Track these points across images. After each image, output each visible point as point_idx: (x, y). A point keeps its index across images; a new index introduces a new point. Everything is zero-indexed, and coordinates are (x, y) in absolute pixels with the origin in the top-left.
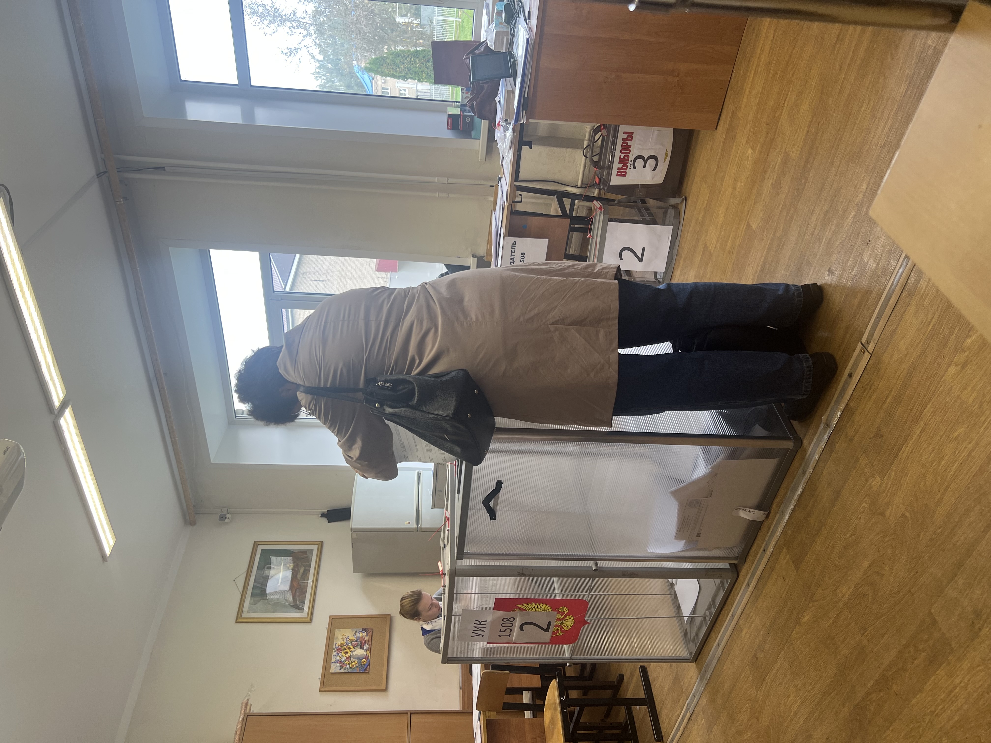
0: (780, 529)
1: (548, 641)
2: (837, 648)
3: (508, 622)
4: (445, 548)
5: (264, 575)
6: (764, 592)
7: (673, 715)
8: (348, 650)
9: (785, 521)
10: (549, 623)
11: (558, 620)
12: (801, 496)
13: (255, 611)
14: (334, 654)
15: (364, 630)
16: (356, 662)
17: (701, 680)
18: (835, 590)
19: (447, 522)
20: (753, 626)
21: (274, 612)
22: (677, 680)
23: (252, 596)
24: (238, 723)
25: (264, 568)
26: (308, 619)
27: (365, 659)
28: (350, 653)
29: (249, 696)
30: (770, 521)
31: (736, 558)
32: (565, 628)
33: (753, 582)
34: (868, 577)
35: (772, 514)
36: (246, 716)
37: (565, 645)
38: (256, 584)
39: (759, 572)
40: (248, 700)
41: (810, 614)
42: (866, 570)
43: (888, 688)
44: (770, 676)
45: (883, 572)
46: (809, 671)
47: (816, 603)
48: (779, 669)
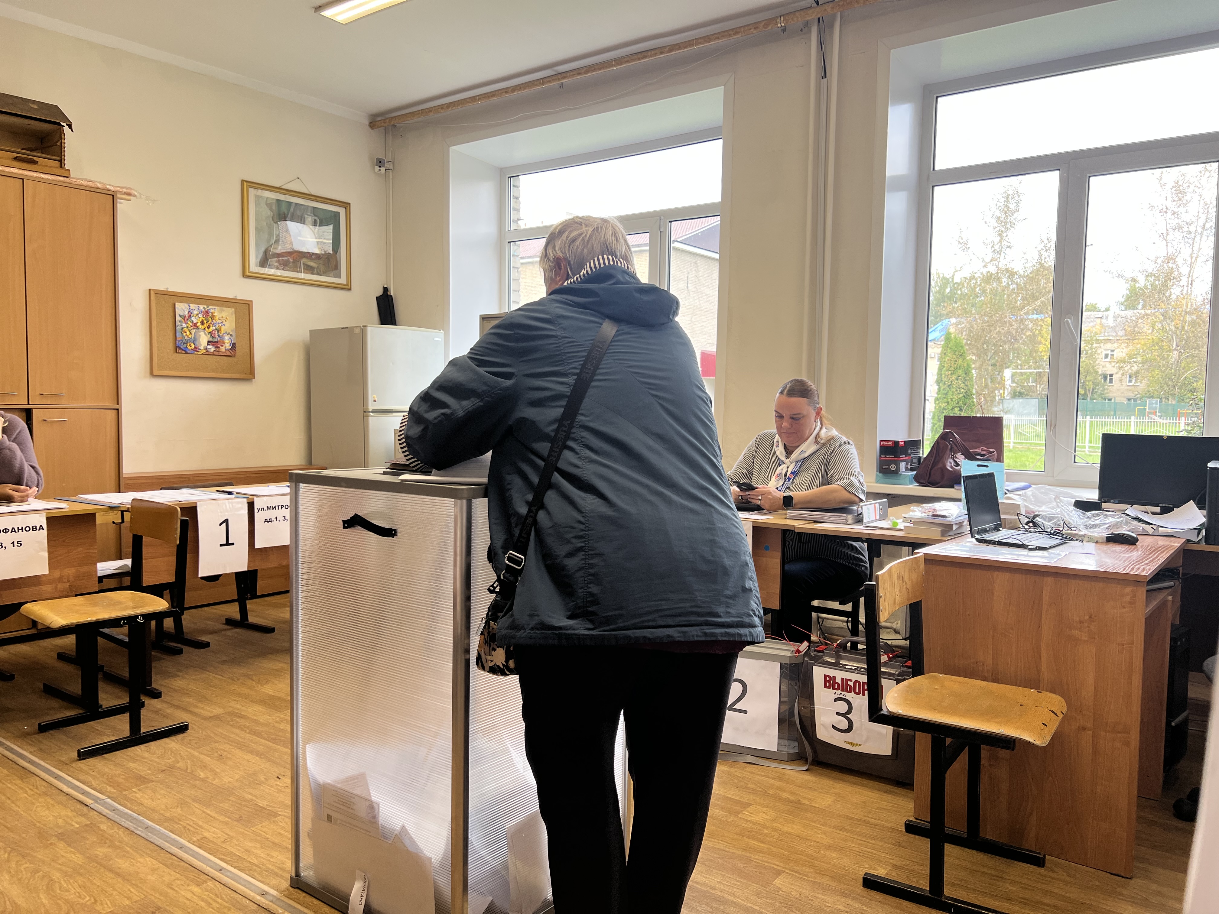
5: (306, 217)
8: (206, 325)
13: (257, 204)
14: (201, 307)
15: (234, 346)
16: (190, 336)
21: (256, 228)
23: (278, 201)
24: (104, 184)
25: (315, 216)
26: (248, 274)
27: (195, 348)
28: (202, 327)
29: (141, 198)
36: (112, 193)
38: (293, 205)
40: (135, 196)
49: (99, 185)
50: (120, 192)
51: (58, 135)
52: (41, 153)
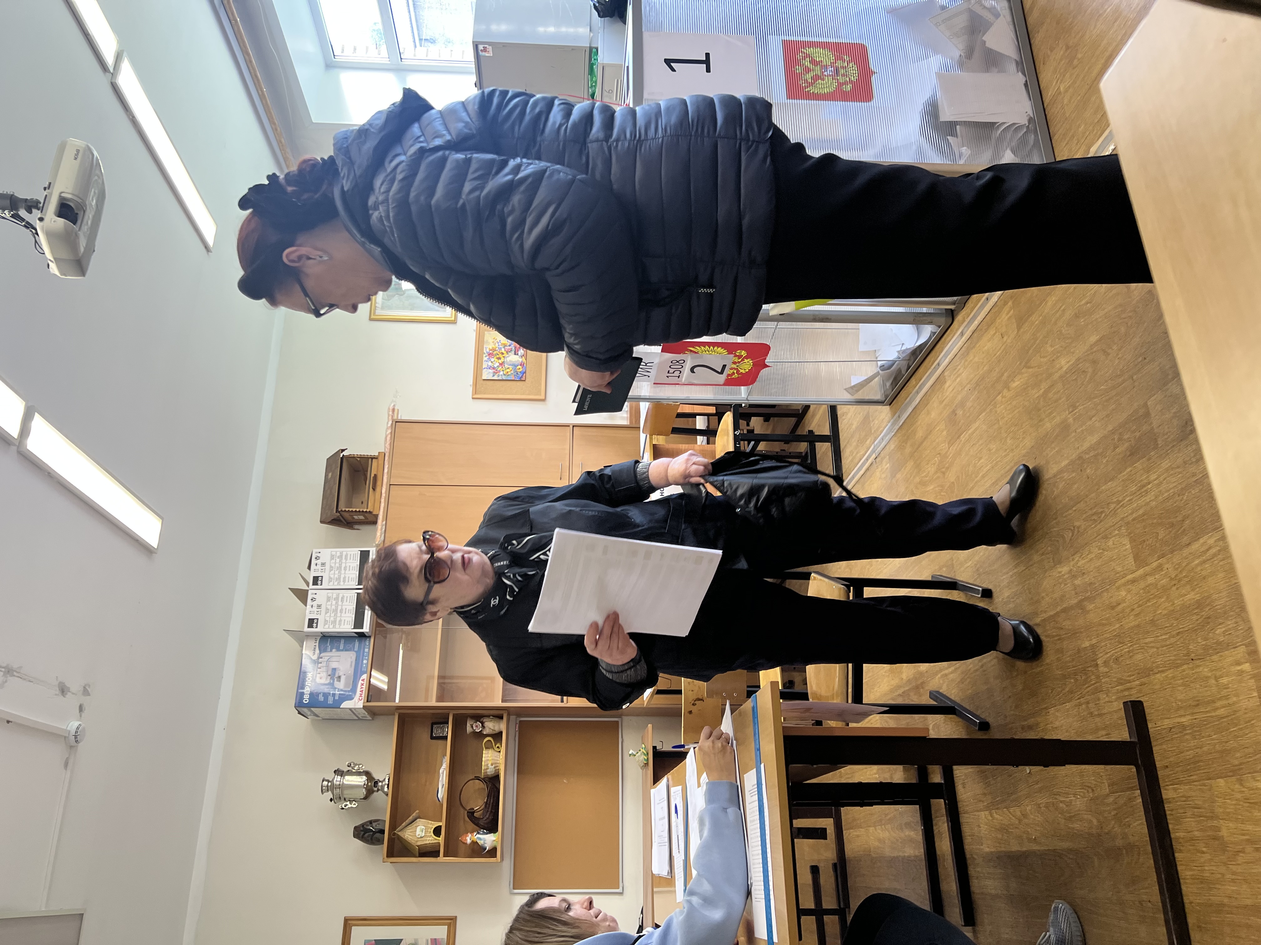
1: (722, 383)
3: (677, 363)
6: (977, 346)
7: (857, 453)
8: (501, 356)
10: (724, 366)
11: (734, 363)
13: (390, 308)
14: (485, 358)
16: (511, 369)
17: (894, 424)
20: (958, 379)
21: (412, 310)
22: (867, 421)
24: (387, 428)
26: (453, 319)
27: (521, 365)
28: (502, 358)
29: (395, 401)
32: (741, 371)
34: (1092, 353)
36: (394, 422)
37: (742, 387)
39: (976, 323)
40: (394, 406)
41: (1022, 380)
42: (1091, 346)
43: (1081, 470)
44: (965, 435)
45: (1109, 351)
46: (1006, 437)
47: (1030, 370)
48: (976, 430)
49: (389, 431)
50: (392, 416)
51: (352, 459)
52: (367, 471)
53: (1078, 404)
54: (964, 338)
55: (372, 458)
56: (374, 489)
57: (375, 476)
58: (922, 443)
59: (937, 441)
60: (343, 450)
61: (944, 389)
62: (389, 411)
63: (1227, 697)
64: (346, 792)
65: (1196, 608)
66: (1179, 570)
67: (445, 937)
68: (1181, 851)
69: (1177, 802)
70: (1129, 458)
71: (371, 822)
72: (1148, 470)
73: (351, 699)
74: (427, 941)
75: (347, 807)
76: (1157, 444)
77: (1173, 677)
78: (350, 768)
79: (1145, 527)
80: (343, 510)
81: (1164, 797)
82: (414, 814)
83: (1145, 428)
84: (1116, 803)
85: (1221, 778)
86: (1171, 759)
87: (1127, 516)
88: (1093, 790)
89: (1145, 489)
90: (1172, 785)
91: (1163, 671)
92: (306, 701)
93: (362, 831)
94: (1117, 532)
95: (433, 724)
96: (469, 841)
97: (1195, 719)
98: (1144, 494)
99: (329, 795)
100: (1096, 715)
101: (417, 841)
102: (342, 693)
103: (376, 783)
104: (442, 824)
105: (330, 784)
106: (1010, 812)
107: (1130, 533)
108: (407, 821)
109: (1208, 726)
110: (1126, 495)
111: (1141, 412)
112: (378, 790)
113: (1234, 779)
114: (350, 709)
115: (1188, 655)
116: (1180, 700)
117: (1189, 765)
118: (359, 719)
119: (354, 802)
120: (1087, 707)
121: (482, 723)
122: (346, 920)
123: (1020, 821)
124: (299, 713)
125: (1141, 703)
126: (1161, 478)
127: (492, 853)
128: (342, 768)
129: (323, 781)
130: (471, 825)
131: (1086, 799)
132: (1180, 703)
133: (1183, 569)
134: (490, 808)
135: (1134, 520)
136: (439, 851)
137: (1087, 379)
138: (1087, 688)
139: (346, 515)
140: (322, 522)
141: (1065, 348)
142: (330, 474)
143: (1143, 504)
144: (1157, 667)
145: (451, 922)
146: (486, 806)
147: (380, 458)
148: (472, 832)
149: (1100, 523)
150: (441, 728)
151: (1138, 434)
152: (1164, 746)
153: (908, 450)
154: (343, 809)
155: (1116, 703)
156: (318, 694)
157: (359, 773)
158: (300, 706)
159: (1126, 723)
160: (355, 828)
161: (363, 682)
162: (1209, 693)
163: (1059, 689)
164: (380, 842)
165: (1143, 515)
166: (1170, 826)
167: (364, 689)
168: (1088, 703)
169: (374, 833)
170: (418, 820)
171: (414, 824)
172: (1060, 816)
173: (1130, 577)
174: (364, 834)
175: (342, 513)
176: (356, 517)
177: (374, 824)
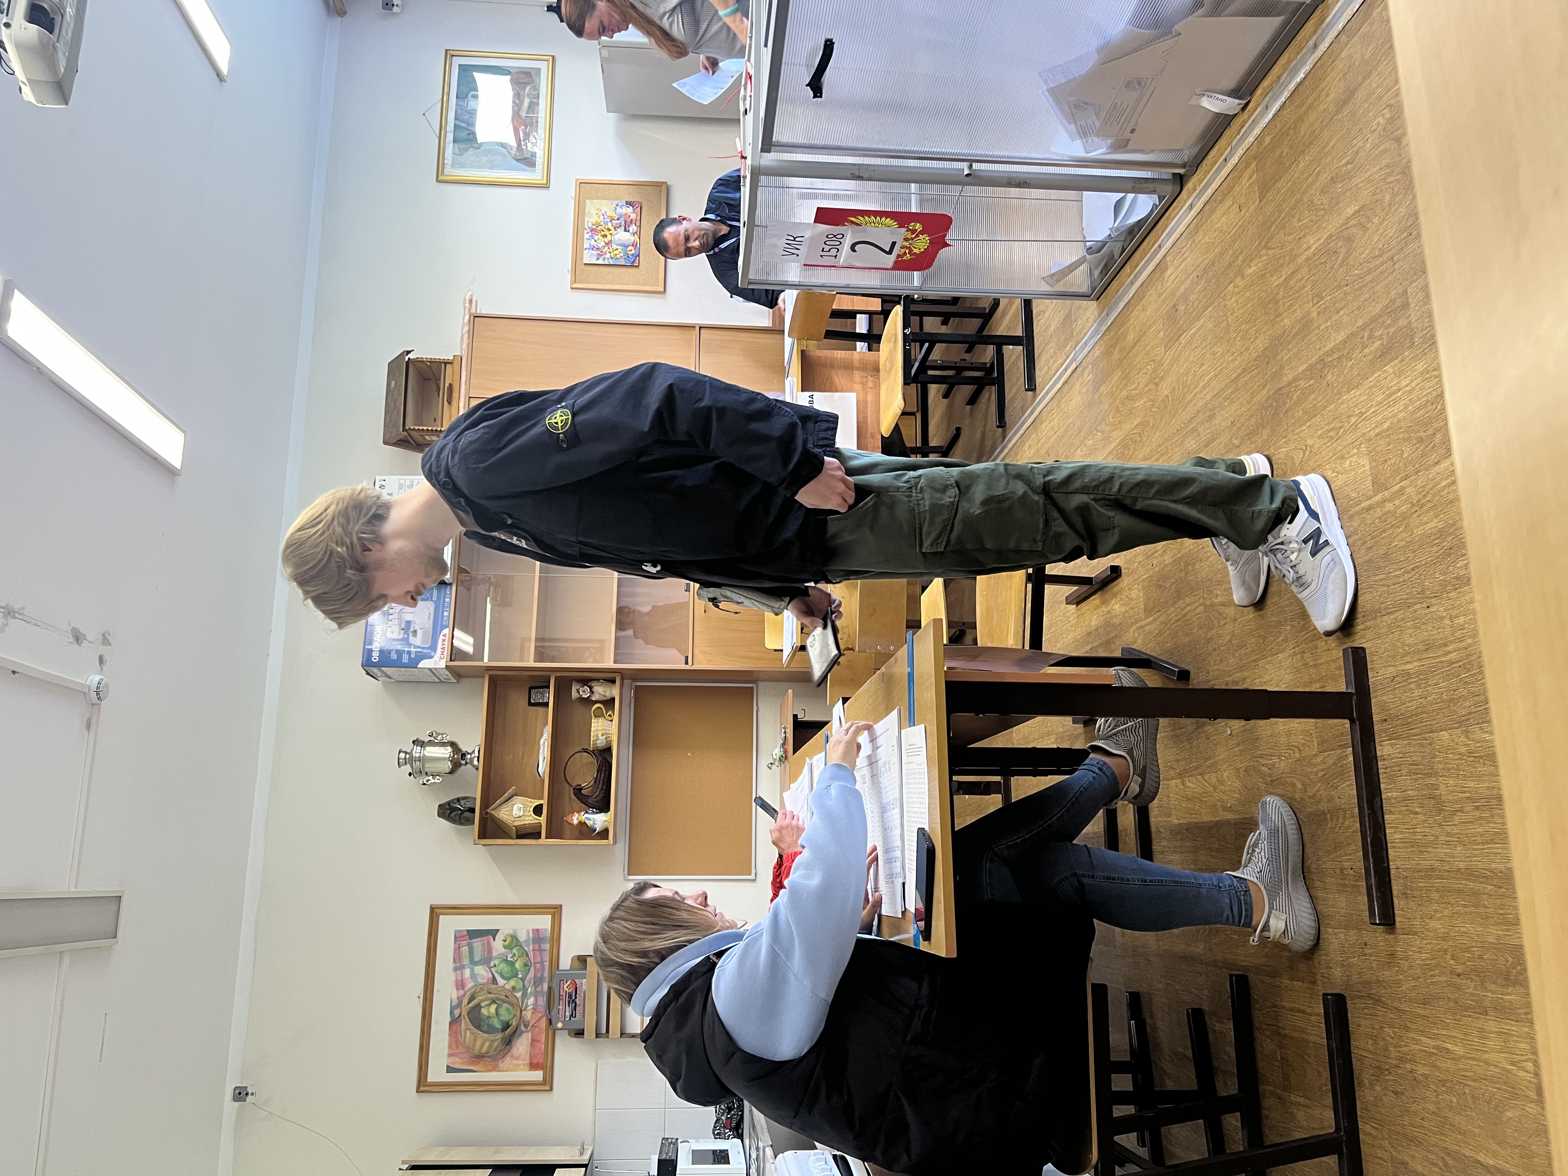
0: (1257, 131)
1: (890, 266)
2: (1277, 316)
3: (834, 239)
4: (746, 114)
5: (469, 108)
6: (1209, 222)
7: (1054, 362)
8: (607, 232)
9: (1267, 120)
10: (894, 244)
11: (906, 240)
12: (1300, 84)
13: (462, 166)
14: (587, 236)
15: (629, 204)
16: (620, 250)
17: (1100, 324)
18: (1300, 239)
19: (749, 81)
20: (1183, 265)
21: (491, 168)
22: (1068, 320)
23: (455, 141)
24: (464, 325)
25: (467, 96)
26: (545, 181)
27: (633, 246)
28: (609, 236)
29: (472, 290)
30: (1246, 116)
31: (1184, 166)
32: (915, 251)
33: (1198, 204)
34: (1348, 228)
35: (1251, 105)
36: (472, 318)
37: (915, 272)
38: (458, 122)
39: (1210, 192)
40: (471, 295)
41: (1260, 265)
42: (1348, 219)
43: (1321, 376)
44: (1186, 336)
45: (1369, 225)
46: (1236, 337)
47: (1271, 252)
48: (1199, 329)
49: (466, 329)
50: (469, 310)
51: (419, 364)
52: (440, 380)
53: (1325, 294)
54: (1193, 212)
55: (446, 363)
56: (449, 403)
57: (451, 385)
58: (1133, 347)
59: (1152, 344)
60: (408, 352)
61: (1164, 278)
62: (465, 303)
63: (1461, 640)
64: (427, 765)
65: (1438, 538)
66: (1424, 493)
67: (549, 927)
68: (1391, 812)
69: (1392, 759)
70: (1379, 360)
71: (458, 800)
72: (1399, 374)
73: (432, 657)
74: (528, 931)
75: (430, 782)
76: (1414, 343)
77: (1403, 619)
78: (432, 739)
79: (1389, 444)
80: (412, 428)
81: (1379, 753)
82: (510, 791)
83: (1402, 322)
84: (1324, 763)
85: (1446, 730)
86: (1391, 712)
87: (1369, 431)
88: (1300, 750)
89: (1394, 397)
90: (1388, 740)
91: (1392, 613)
92: (375, 659)
93: (448, 809)
94: (1355, 451)
95: (530, 689)
96: (575, 822)
97: (1423, 665)
98: (1391, 403)
99: (408, 768)
100: (1311, 666)
101: (514, 821)
102: (419, 650)
103: (463, 755)
104: (544, 802)
105: (408, 756)
106: (1205, 780)
107: (1370, 452)
108: (501, 799)
109: (1435, 673)
110: (1372, 405)
111: (1399, 302)
112: (466, 763)
113: (1459, 731)
114: (430, 669)
115: (1422, 592)
116: (1408, 645)
117: (1410, 717)
118: (441, 682)
119: (438, 777)
120: (1302, 657)
121: (591, 688)
122: (433, 909)
123: (1215, 788)
124: (368, 673)
125: (1363, 649)
126: (1414, 385)
127: (604, 834)
128: (421, 738)
129: (400, 753)
130: (577, 804)
131: (1291, 760)
132: (1407, 648)
133: (1428, 492)
134: (601, 784)
135: (1377, 435)
136: (540, 833)
137: (1339, 262)
138: (1303, 636)
139: (415, 435)
140: (385, 443)
141: (1316, 222)
142: (393, 383)
143: (1390, 415)
144: (1386, 608)
145: (556, 911)
146: (595, 782)
147: (455, 363)
148: (579, 812)
149: (1337, 440)
150: (541, 693)
151: (1392, 330)
152: (1385, 698)
153: (1116, 355)
154: (424, 784)
155: (1336, 651)
156: (389, 652)
157: (443, 744)
158: (368, 664)
159: (1343, 673)
160: (440, 806)
161: (444, 638)
162: (1442, 635)
163: (1272, 639)
164: (471, 821)
165: (1388, 429)
166: (1382, 786)
167: (446, 646)
168: (1303, 652)
169: (463, 812)
170: (515, 797)
171: (510, 803)
172: (1260, 780)
173: (1364, 505)
174: (451, 813)
175: (411, 432)
176: (427, 438)
177: (462, 802)
